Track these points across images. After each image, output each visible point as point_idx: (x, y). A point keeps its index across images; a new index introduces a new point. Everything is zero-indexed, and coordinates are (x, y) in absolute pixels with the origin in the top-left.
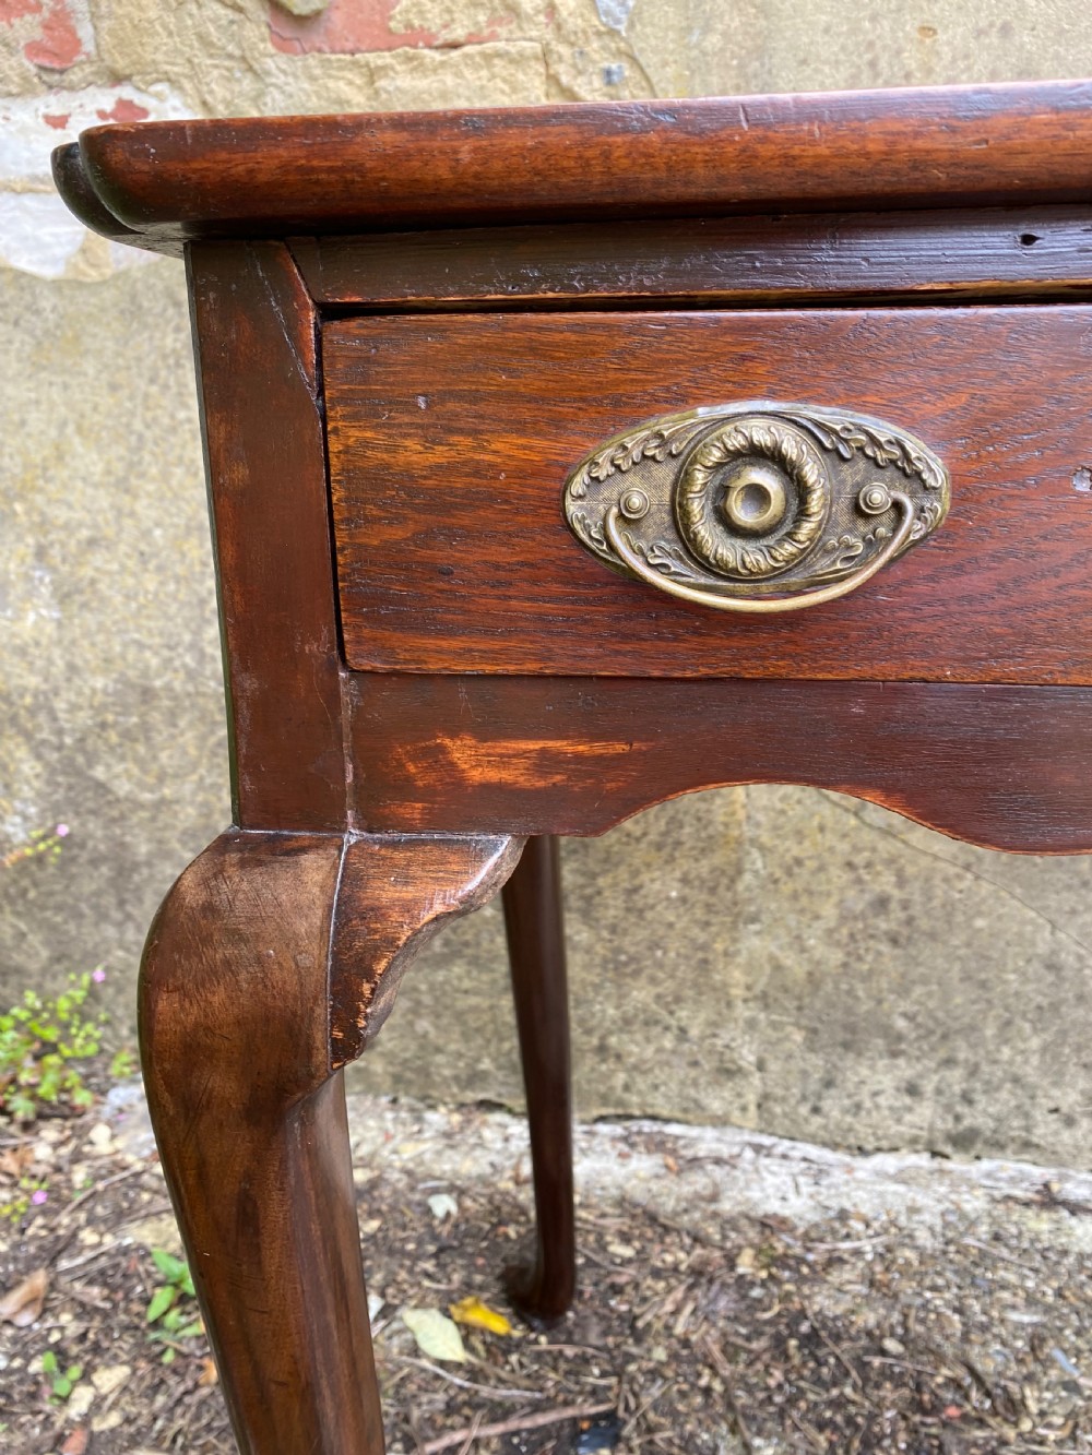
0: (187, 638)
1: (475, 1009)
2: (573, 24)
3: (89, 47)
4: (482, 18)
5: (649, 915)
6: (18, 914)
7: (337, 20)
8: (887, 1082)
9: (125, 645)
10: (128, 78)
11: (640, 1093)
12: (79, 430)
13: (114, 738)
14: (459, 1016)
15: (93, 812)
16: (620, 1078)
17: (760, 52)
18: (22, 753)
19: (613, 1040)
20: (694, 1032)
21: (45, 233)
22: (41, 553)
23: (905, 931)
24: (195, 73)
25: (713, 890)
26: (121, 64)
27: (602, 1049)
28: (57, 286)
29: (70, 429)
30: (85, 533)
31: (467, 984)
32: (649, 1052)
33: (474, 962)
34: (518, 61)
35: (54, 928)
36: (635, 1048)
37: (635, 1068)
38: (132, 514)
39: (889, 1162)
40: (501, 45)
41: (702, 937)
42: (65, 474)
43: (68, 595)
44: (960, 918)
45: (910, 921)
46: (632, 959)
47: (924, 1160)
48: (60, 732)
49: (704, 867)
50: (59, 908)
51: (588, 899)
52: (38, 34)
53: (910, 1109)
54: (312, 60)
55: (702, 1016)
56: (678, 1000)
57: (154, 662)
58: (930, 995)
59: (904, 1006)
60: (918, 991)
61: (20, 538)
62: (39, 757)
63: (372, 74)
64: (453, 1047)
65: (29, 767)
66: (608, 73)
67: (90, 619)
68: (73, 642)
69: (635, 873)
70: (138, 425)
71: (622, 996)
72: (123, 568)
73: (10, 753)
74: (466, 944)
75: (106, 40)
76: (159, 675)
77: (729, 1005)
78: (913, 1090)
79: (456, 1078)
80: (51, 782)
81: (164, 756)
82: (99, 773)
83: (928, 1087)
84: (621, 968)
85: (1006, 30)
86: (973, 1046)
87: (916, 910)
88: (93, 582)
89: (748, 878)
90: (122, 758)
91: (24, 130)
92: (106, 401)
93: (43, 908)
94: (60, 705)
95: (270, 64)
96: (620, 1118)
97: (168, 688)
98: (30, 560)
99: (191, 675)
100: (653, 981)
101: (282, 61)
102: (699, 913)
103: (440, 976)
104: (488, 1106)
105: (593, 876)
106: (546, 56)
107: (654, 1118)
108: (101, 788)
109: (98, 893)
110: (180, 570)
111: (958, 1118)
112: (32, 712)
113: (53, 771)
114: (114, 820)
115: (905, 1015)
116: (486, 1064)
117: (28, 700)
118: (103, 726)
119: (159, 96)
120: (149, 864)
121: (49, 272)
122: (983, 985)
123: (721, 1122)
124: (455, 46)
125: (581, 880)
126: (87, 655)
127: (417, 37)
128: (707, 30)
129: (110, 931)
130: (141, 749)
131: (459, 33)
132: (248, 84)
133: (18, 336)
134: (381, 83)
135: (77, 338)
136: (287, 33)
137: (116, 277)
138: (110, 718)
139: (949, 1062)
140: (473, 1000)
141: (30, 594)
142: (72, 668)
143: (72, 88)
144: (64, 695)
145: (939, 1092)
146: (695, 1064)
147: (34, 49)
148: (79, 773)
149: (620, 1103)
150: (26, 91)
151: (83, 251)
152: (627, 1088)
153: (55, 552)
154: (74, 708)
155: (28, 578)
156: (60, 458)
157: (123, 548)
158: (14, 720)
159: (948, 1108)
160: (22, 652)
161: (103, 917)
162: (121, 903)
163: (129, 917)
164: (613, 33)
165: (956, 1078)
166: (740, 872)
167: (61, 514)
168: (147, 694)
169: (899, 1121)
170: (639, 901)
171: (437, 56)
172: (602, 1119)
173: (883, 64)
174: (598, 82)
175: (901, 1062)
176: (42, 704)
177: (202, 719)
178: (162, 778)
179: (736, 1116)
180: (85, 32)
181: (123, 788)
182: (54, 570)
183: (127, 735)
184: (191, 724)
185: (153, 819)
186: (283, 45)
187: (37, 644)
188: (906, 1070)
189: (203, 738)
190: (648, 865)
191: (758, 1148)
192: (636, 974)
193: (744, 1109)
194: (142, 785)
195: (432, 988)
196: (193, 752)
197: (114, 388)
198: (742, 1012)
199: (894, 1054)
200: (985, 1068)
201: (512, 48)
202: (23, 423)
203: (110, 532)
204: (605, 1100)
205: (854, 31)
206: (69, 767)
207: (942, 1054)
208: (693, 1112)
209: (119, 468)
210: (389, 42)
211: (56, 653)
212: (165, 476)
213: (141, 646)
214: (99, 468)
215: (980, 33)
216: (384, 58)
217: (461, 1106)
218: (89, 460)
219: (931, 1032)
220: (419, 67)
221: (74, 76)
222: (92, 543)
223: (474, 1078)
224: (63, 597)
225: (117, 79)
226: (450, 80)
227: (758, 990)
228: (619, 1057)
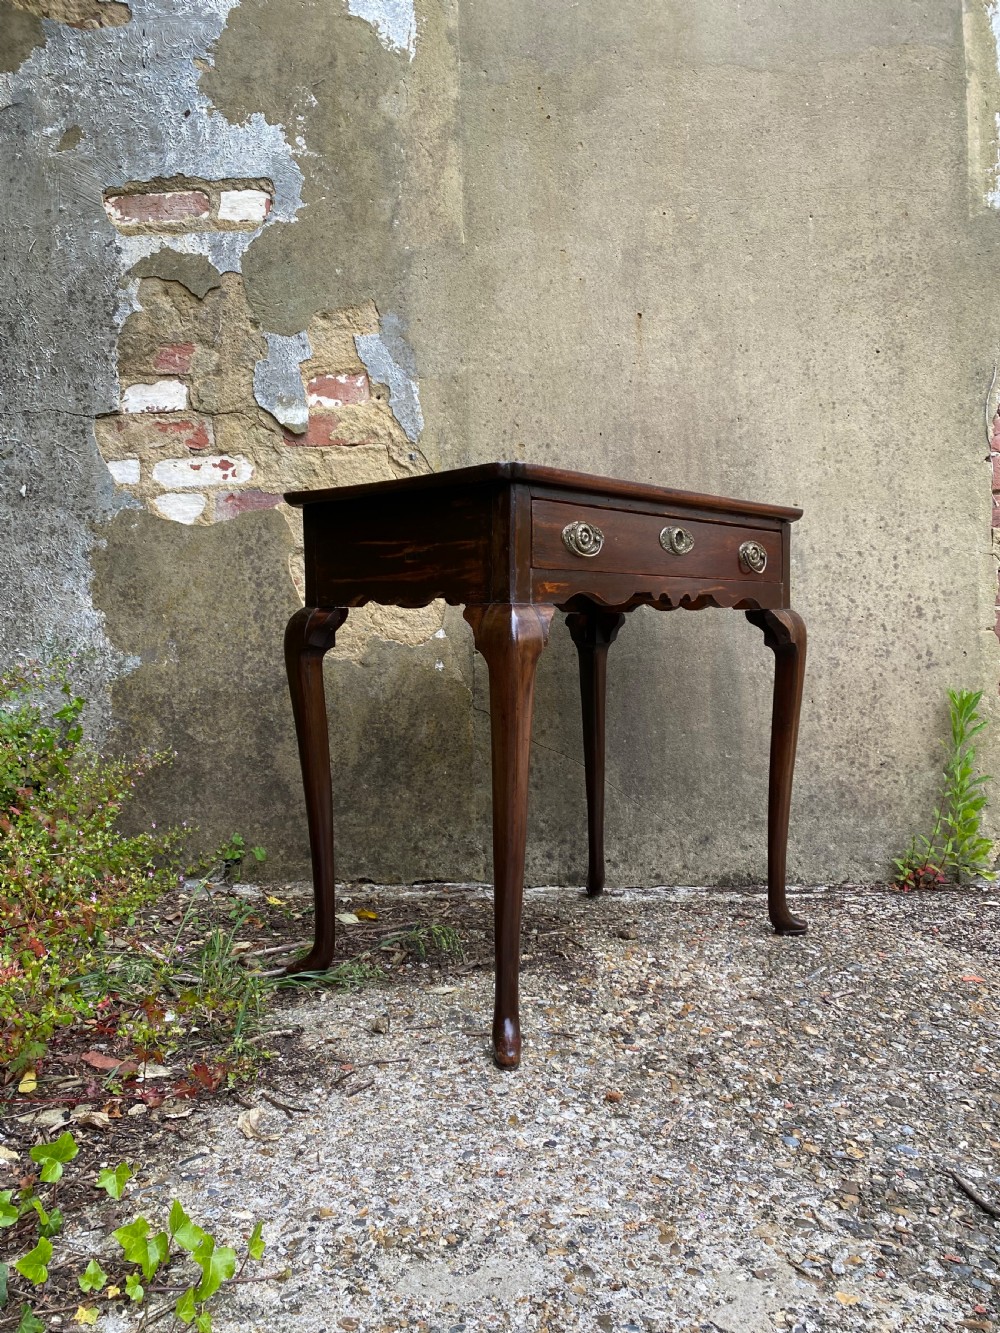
0: (236, 669)
1: (358, 833)
2: (398, 439)
3: (212, 441)
4: (364, 436)
5: (435, 783)
6: (143, 803)
7: (310, 435)
8: (538, 853)
9: (208, 674)
10: (226, 453)
11: (433, 868)
12: (195, 584)
13: (199, 715)
14: (351, 837)
15: (185, 750)
16: (424, 862)
17: (464, 451)
18: (154, 724)
19: (420, 843)
20: (456, 837)
21: (187, 508)
22: (173, 635)
23: (540, 782)
24: (253, 451)
25: (461, 770)
26: (224, 448)
27: (416, 848)
28: (191, 527)
29: (191, 584)
30: (193, 626)
31: (355, 821)
32: (436, 848)
33: (358, 810)
34: (378, 451)
35: (160, 808)
36: (431, 847)
37: (430, 856)
38: (215, 618)
39: (542, 889)
40: (371, 446)
41: (458, 791)
42: (187, 602)
43: (184, 652)
44: (561, 775)
45: (542, 777)
46: (428, 804)
47: (556, 888)
48: (174, 713)
49: (457, 760)
50: (164, 798)
51: (409, 778)
52: (191, 437)
53: (549, 865)
54: (300, 449)
55: (459, 828)
56: (449, 822)
57: (220, 680)
58: (553, 810)
59: (544, 816)
60: (548, 808)
61: (164, 629)
62: (162, 725)
63: (323, 454)
64: (348, 853)
65: (157, 730)
66: (411, 456)
67: (193, 663)
68: (184, 673)
69: (428, 765)
70: (221, 582)
71: (424, 822)
72: (210, 640)
73: (148, 725)
74: (355, 802)
75: (219, 439)
76: (222, 686)
77: (470, 822)
78: (549, 856)
79: (349, 868)
80: (167, 737)
81: (221, 723)
82: (190, 731)
83: (556, 853)
84: (423, 809)
85: (548, 446)
86: (573, 833)
87: (544, 772)
88: (195, 646)
89: (475, 763)
90: (202, 724)
91: (182, 470)
92: (208, 572)
93: (156, 798)
94: (175, 701)
95: (283, 449)
96: (423, 882)
97: (226, 691)
98: (167, 638)
99: (236, 685)
100: (437, 813)
101: (288, 448)
102: (456, 780)
103: (343, 818)
104: (363, 881)
105: (411, 767)
106: (388, 448)
107: (438, 881)
108: (190, 737)
109: (183, 790)
110: (235, 641)
111: (569, 868)
112: (161, 705)
113: (167, 731)
114: (195, 753)
115: (543, 821)
116: (363, 860)
117: (160, 699)
118: (194, 709)
119: (238, 459)
120: (210, 773)
121: (189, 522)
122: (574, 804)
123: (469, 879)
124: (354, 445)
125: (405, 769)
126: (190, 678)
127: (339, 443)
128: (446, 443)
129: (188, 808)
130: (211, 719)
131: (356, 441)
132: (274, 456)
133: (172, 547)
134: (326, 457)
135: (198, 548)
136: (291, 439)
137: (216, 525)
138: (198, 706)
139: (563, 841)
140: (358, 829)
141: (166, 653)
142: (182, 684)
143: (203, 456)
144: (177, 696)
145: (560, 856)
146: (457, 851)
147: (189, 442)
148: (181, 732)
149: (424, 874)
150: (185, 456)
151: (203, 515)
152: (427, 866)
153: (179, 634)
154: (181, 702)
155: (166, 645)
156: (185, 595)
157: (210, 632)
158: (152, 709)
159: (565, 863)
160: (160, 678)
161: (185, 800)
162: (195, 794)
163: (198, 799)
164: (412, 443)
165: (566, 847)
166: (472, 760)
167: (183, 618)
168: (216, 694)
169: (545, 871)
170: (430, 776)
171: (347, 448)
172: (416, 883)
173: (507, 455)
174: (407, 459)
175: (544, 843)
176: (167, 701)
177: (240, 704)
178: (219, 734)
179: (475, 875)
180: (211, 437)
181: (200, 738)
182: (178, 642)
183: (205, 714)
184: (235, 707)
185: (214, 752)
186: (289, 443)
187: (167, 674)
188: (546, 846)
189: (240, 713)
190: (434, 761)
191: (485, 888)
192: (430, 810)
193: (478, 871)
194: (210, 737)
195: (339, 825)
196: (234, 719)
197: (211, 567)
198: (476, 825)
199: (541, 840)
200: (578, 843)
201: (376, 447)
202: (170, 581)
203: (205, 626)
204: (417, 874)
205: (497, 445)
206: (176, 729)
207: (560, 838)
208: (457, 876)
209: (211, 599)
210: (330, 443)
211: (175, 678)
212: (231, 602)
213: (215, 673)
214: (201, 600)
215: (539, 447)
216: (329, 449)
217: (352, 882)
218: (198, 596)
219: (555, 828)
220: (341, 452)
221: (205, 451)
222: (196, 630)
223: (358, 868)
224: (182, 652)
225: (222, 453)
226: (352, 457)
227: (482, 813)
228: (423, 852)
